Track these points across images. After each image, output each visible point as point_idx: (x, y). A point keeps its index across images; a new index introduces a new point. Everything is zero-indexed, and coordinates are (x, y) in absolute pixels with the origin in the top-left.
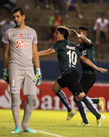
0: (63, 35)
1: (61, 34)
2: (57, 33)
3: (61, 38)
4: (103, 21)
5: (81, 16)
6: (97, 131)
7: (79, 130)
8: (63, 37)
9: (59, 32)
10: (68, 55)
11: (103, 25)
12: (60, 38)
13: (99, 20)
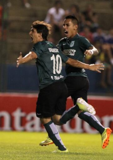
0: (41, 34)
1: (38, 33)
2: (33, 31)
3: (39, 38)
4: (57, 11)
5: (28, 5)
6: (50, 158)
7: (25, 157)
8: (41, 37)
9: (35, 30)
10: (53, 60)
11: (57, 17)
12: (37, 38)
13: (52, 11)
